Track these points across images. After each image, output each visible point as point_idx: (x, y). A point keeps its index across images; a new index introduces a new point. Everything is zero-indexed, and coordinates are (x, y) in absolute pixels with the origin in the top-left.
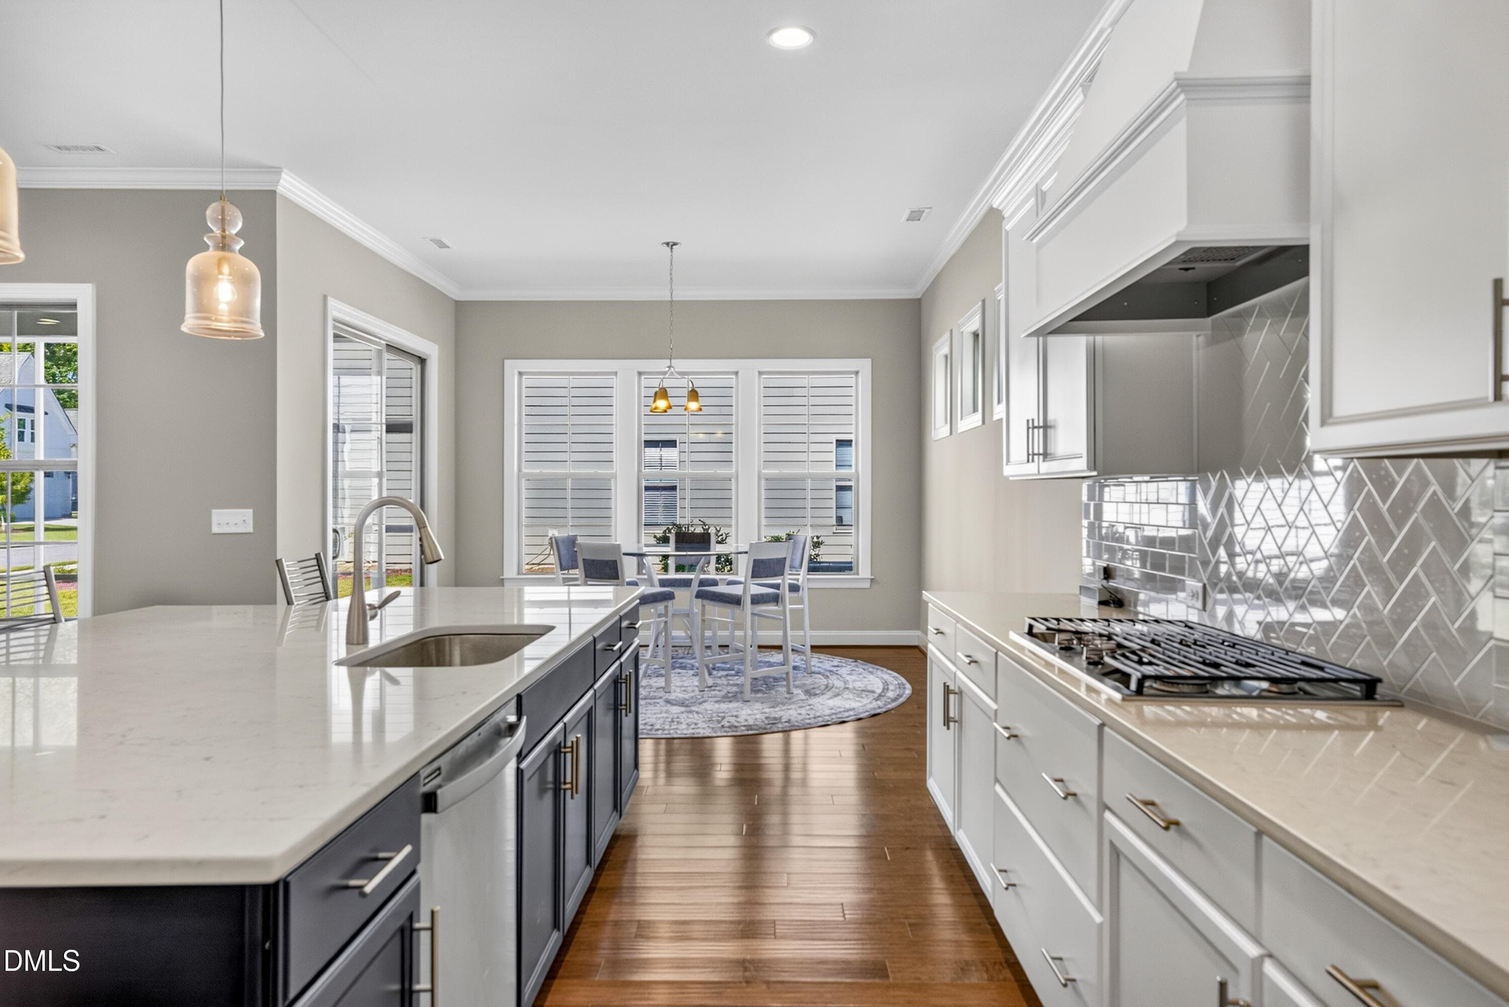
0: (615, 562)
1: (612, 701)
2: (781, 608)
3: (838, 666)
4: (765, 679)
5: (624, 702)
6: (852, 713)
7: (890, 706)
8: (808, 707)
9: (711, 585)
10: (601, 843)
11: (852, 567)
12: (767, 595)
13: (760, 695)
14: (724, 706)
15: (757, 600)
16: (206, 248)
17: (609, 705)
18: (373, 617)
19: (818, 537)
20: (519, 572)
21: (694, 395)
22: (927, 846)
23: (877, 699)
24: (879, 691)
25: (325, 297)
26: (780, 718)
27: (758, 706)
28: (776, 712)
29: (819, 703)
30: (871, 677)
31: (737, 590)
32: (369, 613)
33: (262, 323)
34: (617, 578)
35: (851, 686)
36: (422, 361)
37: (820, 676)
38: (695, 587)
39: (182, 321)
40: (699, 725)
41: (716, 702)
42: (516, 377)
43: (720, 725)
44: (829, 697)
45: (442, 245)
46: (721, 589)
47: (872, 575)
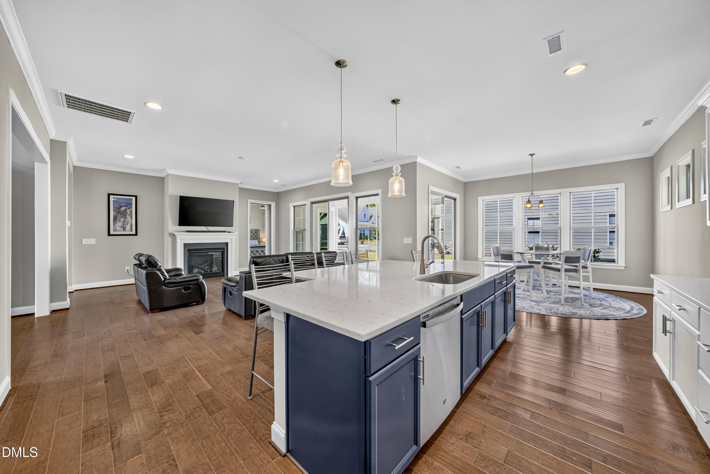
0: (511, 255)
1: (503, 299)
2: (579, 274)
3: (607, 297)
4: (572, 298)
5: (508, 300)
6: (612, 316)
7: (634, 317)
8: (590, 311)
9: (549, 264)
10: (498, 343)
11: (615, 261)
12: (572, 269)
13: (569, 303)
14: (553, 305)
15: (566, 270)
16: (393, 176)
17: (502, 300)
18: (427, 267)
19: (598, 249)
20: (483, 256)
21: (541, 202)
22: (653, 381)
23: (626, 313)
24: (628, 310)
25: (429, 186)
26: (577, 313)
27: (567, 307)
28: (575, 311)
29: (596, 310)
30: (624, 304)
31: (559, 267)
32: (426, 266)
33: (405, 192)
34: (512, 260)
35: (613, 306)
36: (455, 199)
37: (598, 300)
38: (542, 264)
39: (388, 194)
40: (542, 310)
41: (550, 303)
42: (482, 201)
43: (550, 312)
44: (601, 308)
45: (458, 167)
46: (553, 266)
47: (625, 265)
